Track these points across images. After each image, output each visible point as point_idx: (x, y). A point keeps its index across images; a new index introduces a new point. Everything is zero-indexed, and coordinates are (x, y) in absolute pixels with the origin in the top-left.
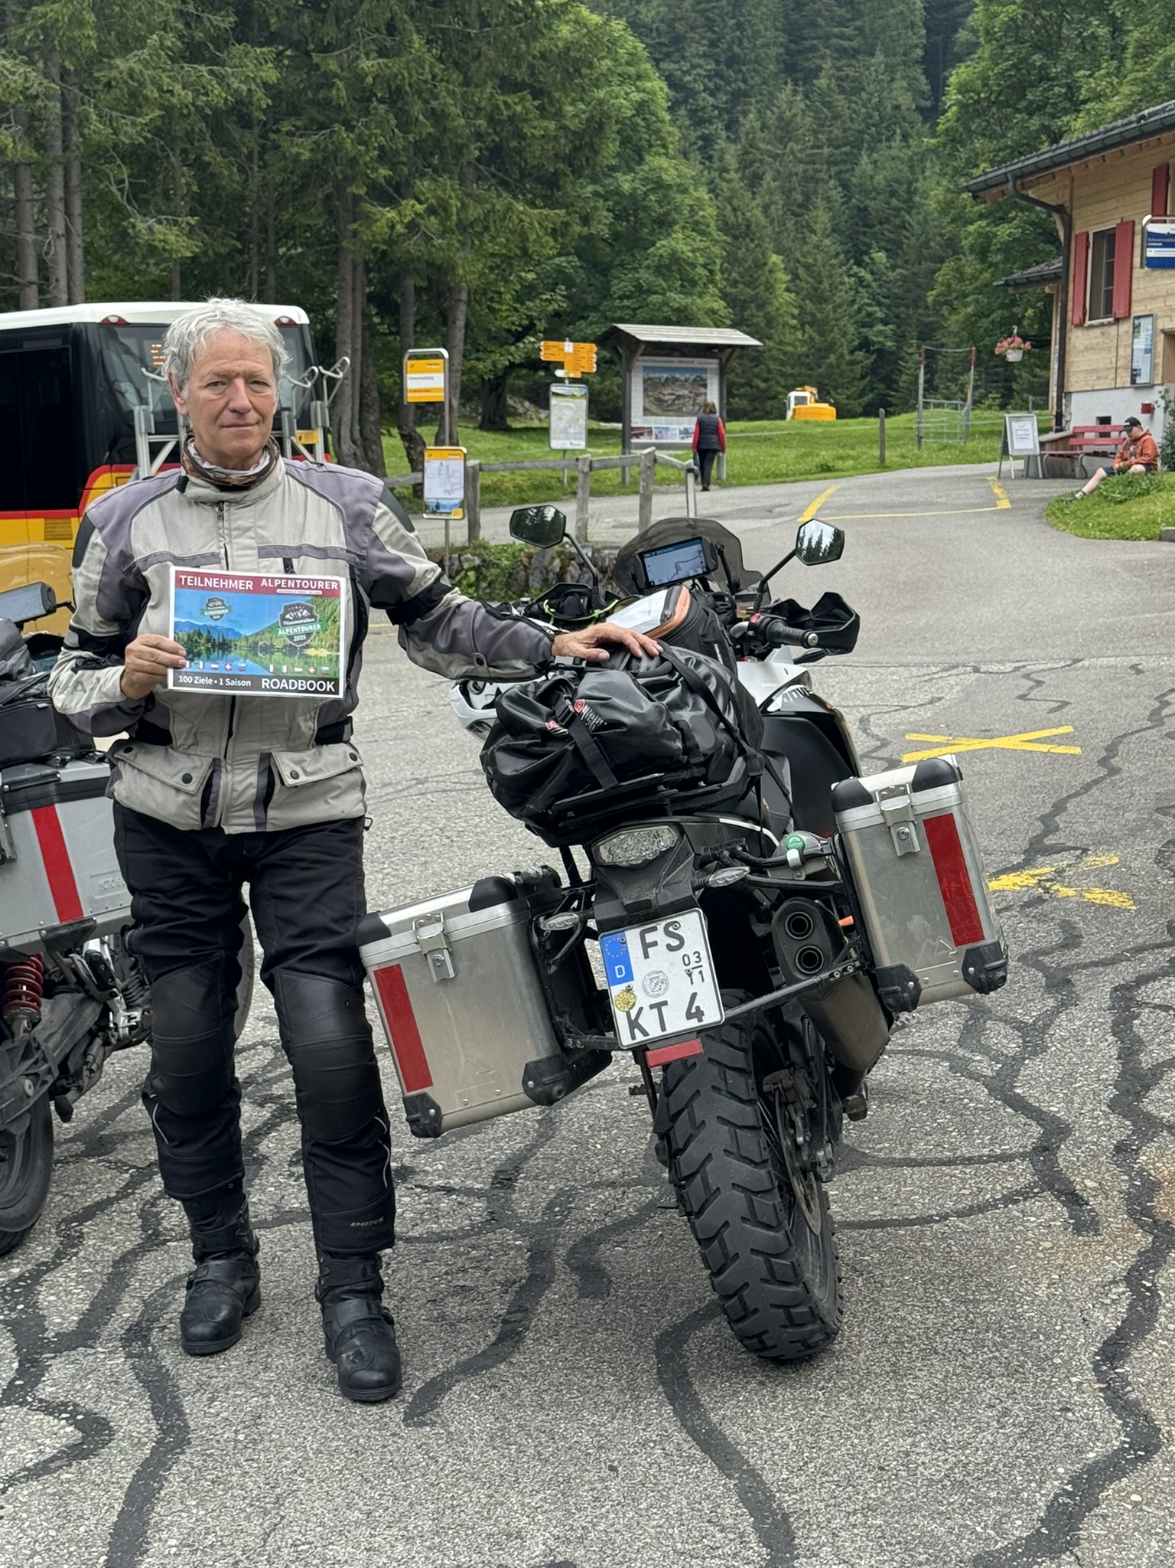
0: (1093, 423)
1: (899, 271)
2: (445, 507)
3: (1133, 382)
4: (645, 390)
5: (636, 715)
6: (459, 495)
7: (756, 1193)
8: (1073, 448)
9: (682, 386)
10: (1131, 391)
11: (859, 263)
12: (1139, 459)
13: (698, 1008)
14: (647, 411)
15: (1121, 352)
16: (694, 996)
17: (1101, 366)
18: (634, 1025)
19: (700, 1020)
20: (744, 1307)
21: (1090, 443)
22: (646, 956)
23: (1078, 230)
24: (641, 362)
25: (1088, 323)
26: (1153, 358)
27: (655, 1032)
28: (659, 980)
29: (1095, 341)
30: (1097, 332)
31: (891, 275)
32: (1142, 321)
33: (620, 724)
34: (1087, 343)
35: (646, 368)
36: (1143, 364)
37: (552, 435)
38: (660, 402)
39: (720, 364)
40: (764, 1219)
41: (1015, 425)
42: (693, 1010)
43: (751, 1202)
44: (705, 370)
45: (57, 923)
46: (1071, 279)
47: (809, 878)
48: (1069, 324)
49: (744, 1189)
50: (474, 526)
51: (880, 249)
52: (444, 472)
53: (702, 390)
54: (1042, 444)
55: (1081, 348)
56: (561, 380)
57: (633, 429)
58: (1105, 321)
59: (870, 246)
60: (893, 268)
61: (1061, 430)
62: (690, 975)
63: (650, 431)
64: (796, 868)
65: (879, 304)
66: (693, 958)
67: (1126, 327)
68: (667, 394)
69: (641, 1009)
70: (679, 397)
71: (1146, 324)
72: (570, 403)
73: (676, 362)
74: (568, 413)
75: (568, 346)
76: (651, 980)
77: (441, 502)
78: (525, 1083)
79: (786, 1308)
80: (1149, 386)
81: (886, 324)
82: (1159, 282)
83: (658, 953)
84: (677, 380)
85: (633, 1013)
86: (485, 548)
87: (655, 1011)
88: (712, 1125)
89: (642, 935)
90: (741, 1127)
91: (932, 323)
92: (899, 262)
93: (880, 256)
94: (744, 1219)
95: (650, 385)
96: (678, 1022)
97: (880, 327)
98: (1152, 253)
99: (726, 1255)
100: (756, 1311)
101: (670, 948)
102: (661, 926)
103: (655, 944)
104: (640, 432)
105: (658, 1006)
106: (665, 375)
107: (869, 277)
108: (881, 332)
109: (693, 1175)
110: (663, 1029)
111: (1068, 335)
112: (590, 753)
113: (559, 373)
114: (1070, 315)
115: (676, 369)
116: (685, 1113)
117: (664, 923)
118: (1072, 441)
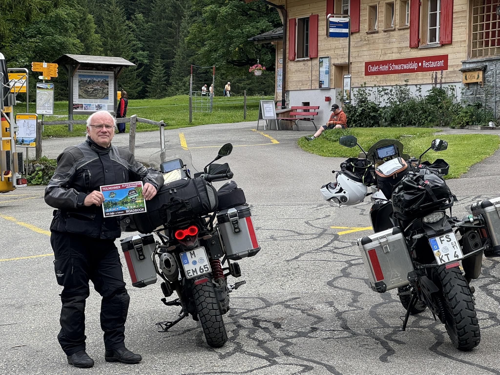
0: (301, 105)
1: (149, 24)
2: (26, 141)
3: (320, 86)
4: (79, 86)
5: (441, 184)
6: (34, 136)
7: (468, 302)
8: (291, 116)
9: (97, 84)
10: (319, 91)
11: (128, 19)
12: (340, 122)
13: (457, 255)
14: (80, 96)
15: (314, 73)
16: (455, 252)
17: (304, 79)
18: (441, 259)
19: (458, 258)
20: (465, 331)
21: (299, 114)
22: (442, 243)
23: (290, 17)
24: (78, 72)
25: (297, 59)
26: (330, 76)
27: (447, 261)
28: (446, 249)
29: (300, 68)
30: (302, 64)
31: (146, 26)
32: (324, 60)
33: (438, 186)
34: (296, 68)
35: (80, 75)
36: (325, 78)
37: (37, 107)
38: (86, 92)
39: (115, 74)
40: (471, 308)
41: (265, 105)
42: (456, 255)
43: (467, 304)
44: (108, 77)
45: (253, 248)
46: (288, 39)
47: (475, 225)
48: (287, 59)
49: (465, 301)
50: (39, 150)
51: (140, 12)
52: (26, 125)
53: (106, 86)
54: (277, 114)
55: (294, 70)
56: (41, 81)
57: (74, 105)
58: (306, 59)
59: (134, 11)
60: (147, 22)
61: (285, 108)
62: (454, 247)
63: (82, 106)
64: (472, 222)
65: (140, 40)
66: (454, 243)
67: (316, 62)
68: (90, 88)
69: (442, 256)
70: (95, 90)
71: (326, 62)
72: (46, 92)
73: (94, 73)
74: (45, 97)
75: (45, 65)
76: (444, 249)
77: (25, 139)
78: (408, 277)
79: (474, 331)
80: (328, 89)
81: (144, 51)
82: (331, 43)
83: (445, 242)
84: (94, 81)
85: (441, 257)
86: (46, 161)
87: (446, 256)
88: (456, 286)
89: (440, 238)
90: (463, 286)
91: (168, 50)
92: (150, 19)
93: (140, 16)
94: (466, 308)
95: (82, 84)
96: (452, 258)
97: (141, 52)
98: (332, 30)
99: (461, 318)
100: (467, 332)
101: (447, 241)
102: (445, 236)
103: (444, 240)
104: (77, 106)
105: (447, 255)
106: (89, 79)
107: (134, 26)
108: (141, 55)
109: (452, 298)
110: (449, 260)
111: (287, 65)
112: (431, 193)
113: (41, 77)
114: (287, 55)
115: (94, 76)
116: (448, 283)
117: (445, 235)
118: (291, 113)
